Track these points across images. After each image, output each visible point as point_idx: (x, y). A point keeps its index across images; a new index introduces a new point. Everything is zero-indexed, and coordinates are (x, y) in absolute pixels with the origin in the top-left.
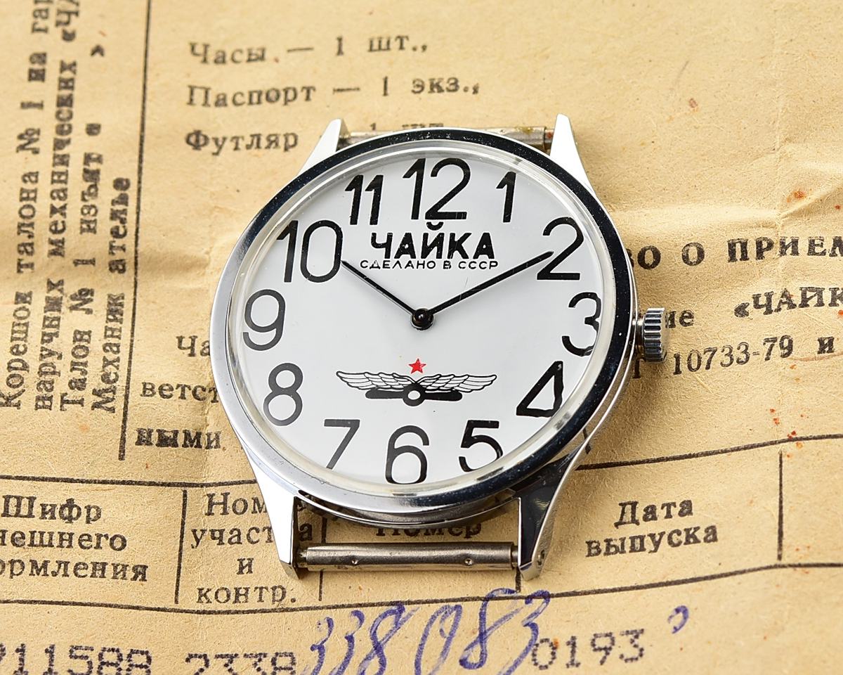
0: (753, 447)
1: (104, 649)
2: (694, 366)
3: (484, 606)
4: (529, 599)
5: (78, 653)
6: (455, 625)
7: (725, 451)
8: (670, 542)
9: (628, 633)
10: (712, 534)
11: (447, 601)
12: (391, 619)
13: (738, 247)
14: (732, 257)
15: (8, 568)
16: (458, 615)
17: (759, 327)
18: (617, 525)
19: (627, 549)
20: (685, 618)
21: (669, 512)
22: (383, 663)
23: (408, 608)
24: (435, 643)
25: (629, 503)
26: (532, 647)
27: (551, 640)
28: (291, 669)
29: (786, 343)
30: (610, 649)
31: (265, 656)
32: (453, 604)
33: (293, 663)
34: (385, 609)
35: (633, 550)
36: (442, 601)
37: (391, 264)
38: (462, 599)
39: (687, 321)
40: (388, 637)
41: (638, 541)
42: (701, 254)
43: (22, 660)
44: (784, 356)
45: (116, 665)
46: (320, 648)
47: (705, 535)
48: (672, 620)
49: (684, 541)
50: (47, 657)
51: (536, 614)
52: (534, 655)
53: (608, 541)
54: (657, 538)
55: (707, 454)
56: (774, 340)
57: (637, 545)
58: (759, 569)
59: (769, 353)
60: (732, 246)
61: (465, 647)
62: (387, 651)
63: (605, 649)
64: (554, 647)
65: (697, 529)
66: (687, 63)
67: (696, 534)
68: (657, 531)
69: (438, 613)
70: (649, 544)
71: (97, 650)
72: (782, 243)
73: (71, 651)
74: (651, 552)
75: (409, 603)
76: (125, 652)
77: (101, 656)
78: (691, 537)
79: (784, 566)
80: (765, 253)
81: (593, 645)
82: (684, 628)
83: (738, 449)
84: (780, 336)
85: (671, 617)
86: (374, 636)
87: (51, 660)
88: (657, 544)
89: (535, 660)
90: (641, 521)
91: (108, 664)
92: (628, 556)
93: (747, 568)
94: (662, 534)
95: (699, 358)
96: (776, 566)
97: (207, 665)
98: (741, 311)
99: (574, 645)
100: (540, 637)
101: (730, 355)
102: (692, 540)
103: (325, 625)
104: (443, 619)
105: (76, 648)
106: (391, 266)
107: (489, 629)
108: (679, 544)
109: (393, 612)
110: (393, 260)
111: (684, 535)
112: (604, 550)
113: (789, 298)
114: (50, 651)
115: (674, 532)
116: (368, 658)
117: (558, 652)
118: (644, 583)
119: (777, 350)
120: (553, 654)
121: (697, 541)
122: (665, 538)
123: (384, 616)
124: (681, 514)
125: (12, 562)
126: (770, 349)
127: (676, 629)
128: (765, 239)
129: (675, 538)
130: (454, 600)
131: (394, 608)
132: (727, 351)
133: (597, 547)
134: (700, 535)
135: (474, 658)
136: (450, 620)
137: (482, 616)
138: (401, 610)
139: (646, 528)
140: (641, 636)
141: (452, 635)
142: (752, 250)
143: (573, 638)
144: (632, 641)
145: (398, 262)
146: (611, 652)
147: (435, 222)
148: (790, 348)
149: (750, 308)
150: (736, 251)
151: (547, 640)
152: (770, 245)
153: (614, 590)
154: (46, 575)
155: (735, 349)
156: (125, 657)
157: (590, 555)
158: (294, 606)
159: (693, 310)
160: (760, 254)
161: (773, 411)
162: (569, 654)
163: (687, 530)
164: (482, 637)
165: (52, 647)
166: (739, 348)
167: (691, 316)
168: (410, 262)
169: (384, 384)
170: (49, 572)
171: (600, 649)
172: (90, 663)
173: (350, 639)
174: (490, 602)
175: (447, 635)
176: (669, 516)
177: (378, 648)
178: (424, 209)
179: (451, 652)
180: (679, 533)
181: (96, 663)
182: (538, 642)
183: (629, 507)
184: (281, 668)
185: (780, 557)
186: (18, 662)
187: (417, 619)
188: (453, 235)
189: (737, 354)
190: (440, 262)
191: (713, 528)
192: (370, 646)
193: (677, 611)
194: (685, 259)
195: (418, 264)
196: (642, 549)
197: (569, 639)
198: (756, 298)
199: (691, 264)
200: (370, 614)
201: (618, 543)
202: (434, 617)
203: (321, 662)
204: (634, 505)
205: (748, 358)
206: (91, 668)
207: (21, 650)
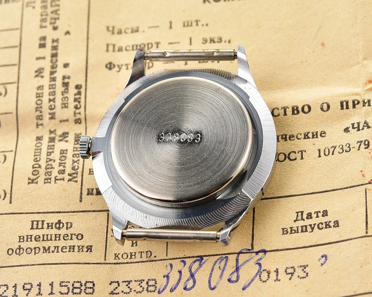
0: (353, 187)
1: (74, 282)
2: (327, 154)
3: (238, 256)
4: (257, 253)
5: (63, 284)
6: (226, 265)
7: (341, 189)
8: (319, 228)
9: (301, 266)
10: (337, 224)
11: (222, 254)
12: (197, 263)
13: (345, 103)
14: (342, 108)
15: (33, 251)
16: (227, 260)
17: (354, 137)
18: (295, 221)
19: (300, 231)
20: (326, 260)
21: (317, 215)
22: (195, 282)
23: (205, 258)
24: (217, 272)
25: (300, 212)
26: (259, 273)
27: (267, 270)
28: (155, 286)
29: (367, 143)
30: (293, 273)
31: (144, 281)
32: (224, 256)
33: (156, 283)
34: (195, 259)
35: (302, 231)
36: (219, 255)
38: (228, 254)
39: (323, 135)
40: (197, 271)
41: (304, 228)
42: (329, 107)
43: (40, 289)
44: (366, 148)
45: (80, 288)
46: (167, 277)
47: (334, 224)
48: (320, 261)
49: (324, 227)
50: (50, 287)
51: (260, 259)
52: (260, 276)
53: (291, 228)
54: (313, 226)
55: (333, 190)
56: (361, 142)
57: (304, 229)
58: (358, 238)
59: (359, 147)
60: (342, 103)
61: (230, 274)
62: (196, 276)
63: (291, 273)
64: (269, 273)
65: (330, 222)
66: (320, 28)
67: (330, 224)
68: (312, 223)
69: (218, 260)
70: (309, 229)
71: (72, 282)
72: (364, 102)
73: (60, 284)
74: (310, 232)
75: (205, 256)
76: (83, 282)
77: (73, 285)
78: (327, 225)
79: (368, 236)
80: (356, 106)
81: (286, 272)
82: (326, 264)
83: (347, 188)
84: (364, 140)
85: (320, 259)
86: (190, 271)
87: (52, 288)
88: (313, 229)
89: (260, 278)
90: (305, 219)
91: (76, 288)
92: (300, 234)
93: (353, 238)
94: (315, 225)
95: (329, 150)
96: (365, 236)
97: (119, 286)
98: (346, 130)
99: (277, 272)
100: (263, 268)
101: (342, 148)
102: (328, 227)
103: (169, 267)
104: (220, 262)
105: (63, 282)
107: (240, 266)
108: (322, 229)
109: (198, 260)
111: (324, 224)
112: (289, 232)
113: (367, 124)
114: (51, 285)
115: (320, 223)
116: (188, 280)
117: (271, 275)
118: (307, 245)
119: (363, 146)
120: (268, 276)
121: (330, 227)
122: (316, 226)
123: (195, 262)
124: (323, 216)
125: (35, 248)
126: (360, 146)
127: (322, 264)
128: (356, 100)
129: (321, 226)
130: (225, 254)
131: (199, 258)
132: (341, 147)
133: (287, 231)
134: (332, 224)
135: (234, 278)
136: (223, 263)
137: (237, 261)
138: (202, 259)
139: (307, 222)
140: (307, 268)
141: (224, 269)
142: (351, 104)
143: (277, 269)
144: (303, 270)
146: (294, 275)
148: (368, 145)
149: (351, 129)
150: (344, 105)
151: (265, 270)
152: (358, 103)
153: (294, 249)
154: (49, 252)
155: (344, 146)
156: (83, 285)
157: (283, 234)
158: (156, 259)
159: (325, 130)
160: (354, 106)
161: (362, 171)
162: (276, 276)
163: (326, 223)
164: (237, 269)
165: (52, 283)
166: (346, 146)
167: (325, 133)
170: (51, 251)
171: (289, 274)
172: (68, 288)
173: (180, 272)
174: (240, 255)
175: (222, 269)
176: (317, 217)
177: (192, 276)
179: (224, 276)
180: (322, 224)
181: (71, 288)
182: (262, 271)
183: (300, 213)
184: (150, 286)
185: (367, 233)
186: (38, 290)
187: (209, 263)
189: (345, 148)
191: (337, 221)
192: (189, 275)
193: (323, 257)
194: (322, 109)
196: (306, 231)
197: (275, 270)
198: (353, 125)
199: (324, 111)
200: (189, 261)
201: (296, 229)
202: (216, 262)
203: (168, 282)
204: (302, 212)
205: (350, 150)
206: (69, 290)
207: (39, 285)
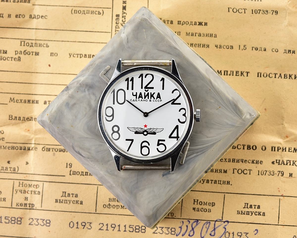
0: (274, 196)
1: (136, 226)
2: (262, 174)
3: (215, 223)
4: (224, 222)
5: (131, 227)
6: (209, 226)
7: (268, 195)
8: (255, 214)
9: (245, 233)
10: (264, 214)
11: (207, 221)
12: (195, 223)
13: (273, 148)
14: (272, 150)
16: (210, 224)
17: (277, 168)
18: (244, 208)
19: (246, 214)
20: (257, 232)
21: (255, 207)
22: (194, 232)
23: (199, 221)
24: (205, 229)
25: (247, 203)
26: (225, 233)
27: (229, 232)
28: (175, 232)
29: (282, 173)
30: (241, 236)
31: (169, 228)
32: (209, 222)
33: (175, 230)
34: (194, 221)
35: (247, 214)
36: (206, 220)
37: (137, 100)
38: (211, 221)
39: (261, 163)
40: (195, 227)
41: (248, 212)
42: (265, 148)
43: (119, 228)
44: (282, 176)
46: (181, 228)
47: (262, 214)
48: (255, 232)
49: (258, 214)
50: (124, 227)
51: (226, 226)
52: (225, 235)
53: (242, 211)
54: (252, 213)
55: (264, 195)
56: (280, 171)
57: (248, 213)
58: (274, 225)
59: (279, 174)
60: (272, 148)
61: (211, 231)
62: (195, 230)
63: (240, 236)
64: (229, 234)
65: (261, 212)
66: (265, 99)
67: (261, 213)
68: (252, 211)
69: (206, 223)
70: (250, 214)
71: (135, 226)
72: (283, 148)
73: (129, 226)
74: (251, 215)
75: (199, 220)
76: (140, 226)
77: (135, 227)
78: (259, 214)
79: (279, 225)
80: (279, 150)
81: (238, 234)
82: (257, 234)
83: (271, 196)
84: (281, 171)
85: (254, 231)
86: (192, 226)
87: (125, 228)
88: (252, 214)
89: (225, 236)
90: (249, 208)
91: (137, 229)
92: (245, 215)
93: (271, 224)
94: (253, 212)
95: (263, 172)
96: (277, 225)
98: (273, 163)
99: (233, 234)
100: (227, 231)
101: (270, 173)
102: (259, 215)
103: (182, 223)
104: (206, 225)
105: (131, 225)
106: (137, 101)
107: (216, 228)
108: (257, 215)
109: (196, 222)
110: (138, 99)
111: (258, 213)
112: (241, 213)
113: (284, 162)
114: (125, 226)
116: (191, 231)
117: (230, 235)
118: (249, 222)
119: (280, 174)
120: (229, 235)
121: (260, 215)
122: (254, 213)
123: (194, 222)
124: (258, 208)
127: (255, 234)
128: (279, 147)
129: (256, 213)
130: (209, 221)
131: (196, 221)
132: (269, 172)
133: (239, 212)
134: (261, 214)
135: (213, 234)
136: (208, 225)
137: (215, 225)
138: (198, 221)
139: (250, 210)
140: (248, 234)
141: (208, 228)
142: (276, 149)
143: (233, 232)
144: (246, 235)
145: (139, 100)
146: (241, 237)
147: (147, 90)
148: (283, 174)
149: (275, 163)
150: (273, 149)
151: (228, 232)
152: (280, 149)
153: (242, 223)
155: (271, 172)
157: (238, 214)
158: (175, 217)
159: (263, 161)
160: (278, 150)
161: (278, 188)
162: (233, 236)
163: (259, 212)
164: (214, 229)
165: (126, 225)
166: (272, 172)
167: (262, 162)
168: (142, 100)
169: (138, 130)
171: (239, 236)
172: (133, 229)
173: (187, 226)
174: (216, 222)
175: (207, 228)
176: (255, 208)
177: (193, 229)
178: (144, 86)
179: (208, 232)
180: (257, 212)
181: (134, 229)
182: (226, 232)
183: (246, 204)
184: (172, 231)
185: (278, 223)
186: (118, 228)
187: (201, 224)
188: (151, 93)
189: (272, 173)
190: (149, 100)
191: (264, 213)
192: (191, 228)
193: (256, 230)
194: (262, 149)
195: (144, 100)
196: (249, 214)
197: (232, 232)
198: (277, 160)
199: (263, 150)
200: (192, 221)
201: (244, 212)
202: (204, 224)
203: (181, 231)
204: (248, 204)
205: (274, 175)
206: (133, 230)
207: (119, 226)
